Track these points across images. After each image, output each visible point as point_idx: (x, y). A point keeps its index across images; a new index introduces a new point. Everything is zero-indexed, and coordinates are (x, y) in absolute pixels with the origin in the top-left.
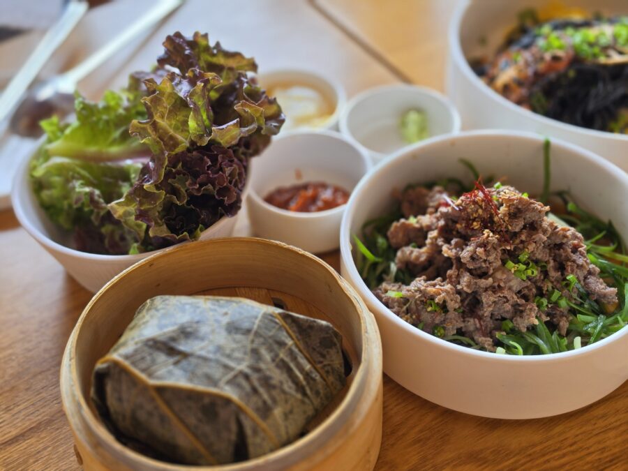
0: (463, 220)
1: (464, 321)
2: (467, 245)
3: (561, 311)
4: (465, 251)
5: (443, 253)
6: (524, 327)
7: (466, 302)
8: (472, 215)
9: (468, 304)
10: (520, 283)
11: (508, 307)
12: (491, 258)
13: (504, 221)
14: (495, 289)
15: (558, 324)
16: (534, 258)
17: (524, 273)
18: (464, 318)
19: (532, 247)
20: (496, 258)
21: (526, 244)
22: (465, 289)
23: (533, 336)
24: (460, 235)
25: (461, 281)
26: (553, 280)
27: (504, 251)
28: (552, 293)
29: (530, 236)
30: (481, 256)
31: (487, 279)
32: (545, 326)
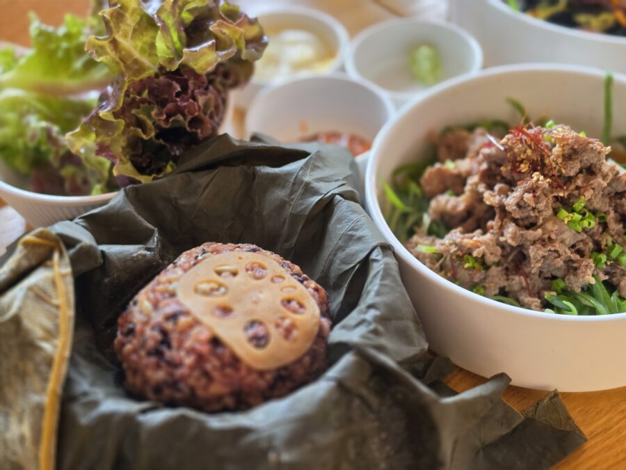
0: (509, 162)
1: (507, 280)
2: (512, 191)
3: (622, 270)
4: (510, 198)
5: (484, 200)
6: (578, 287)
7: (511, 258)
8: (520, 155)
9: (513, 260)
10: (575, 235)
11: (560, 263)
12: (541, 206)
13: (557, 164)
14: (545, 241)
15: (618, 285)
16: (592, 208)
17: (579, 224)
18: (507, 275)
19: (589, 194)
20: (546, 206)
21: (582, 190)
22: (510, 241)
23: (588, 297)
24: (504, 180)
25: (505, 232)
26: (613, 233)
27: (557, 198)
28: (613, 248)
29: (586, 181)
30: (529, 202)
31: (535, 230)
32: (603, 287)
